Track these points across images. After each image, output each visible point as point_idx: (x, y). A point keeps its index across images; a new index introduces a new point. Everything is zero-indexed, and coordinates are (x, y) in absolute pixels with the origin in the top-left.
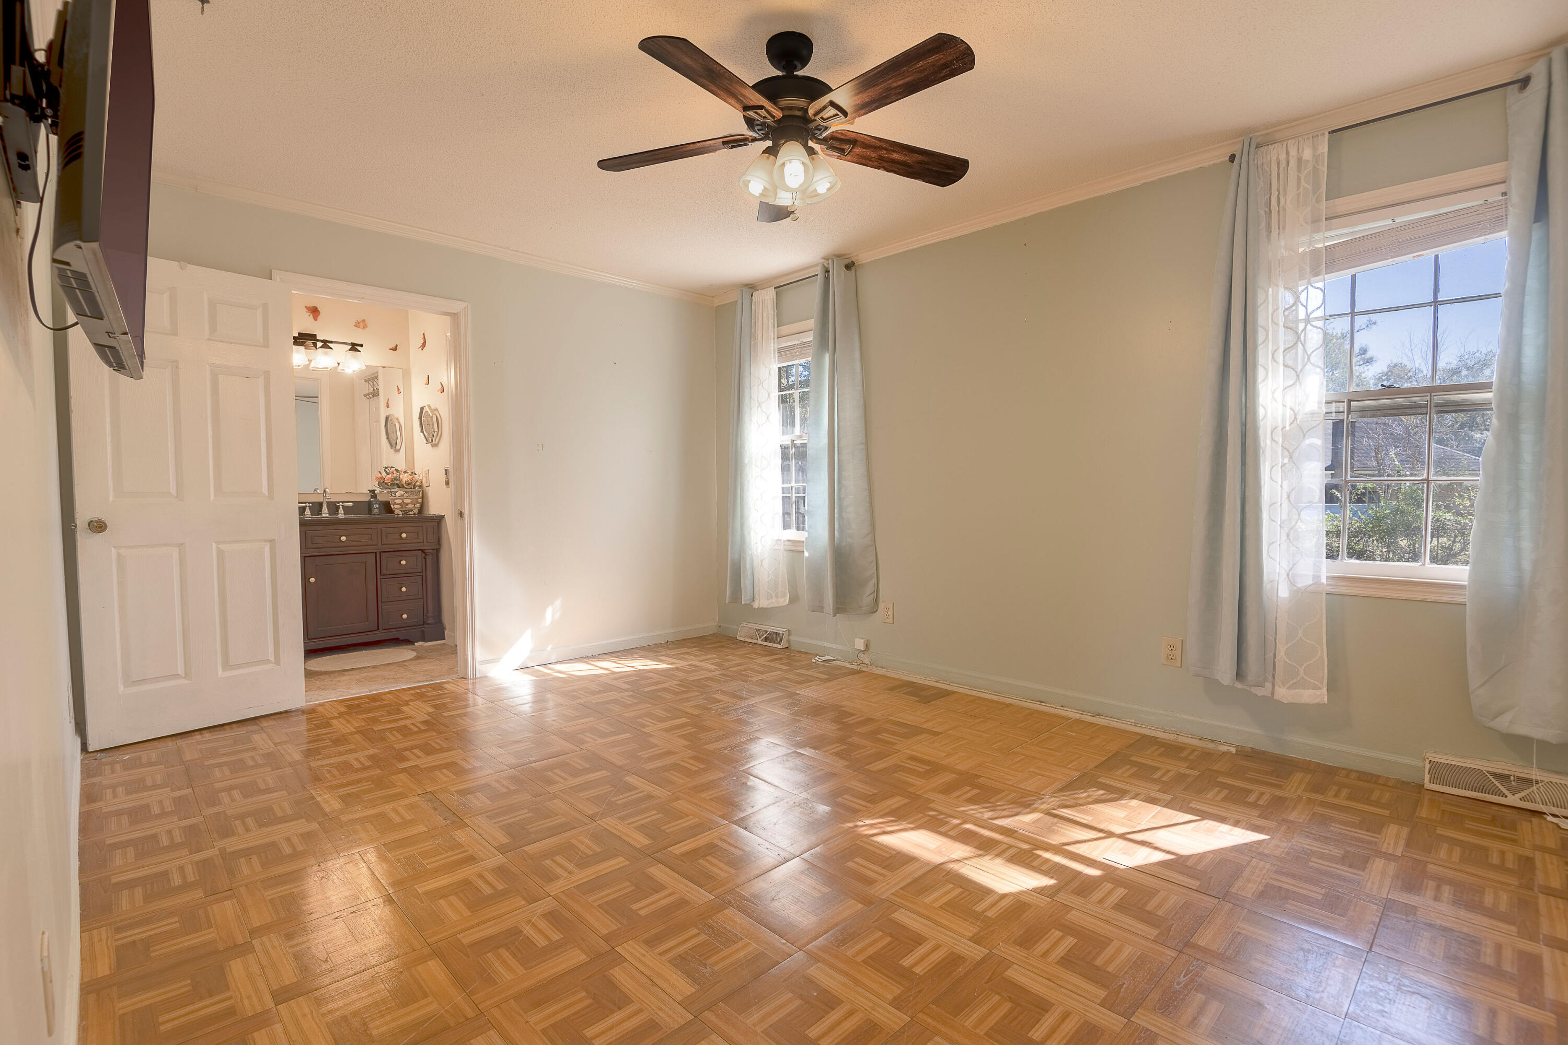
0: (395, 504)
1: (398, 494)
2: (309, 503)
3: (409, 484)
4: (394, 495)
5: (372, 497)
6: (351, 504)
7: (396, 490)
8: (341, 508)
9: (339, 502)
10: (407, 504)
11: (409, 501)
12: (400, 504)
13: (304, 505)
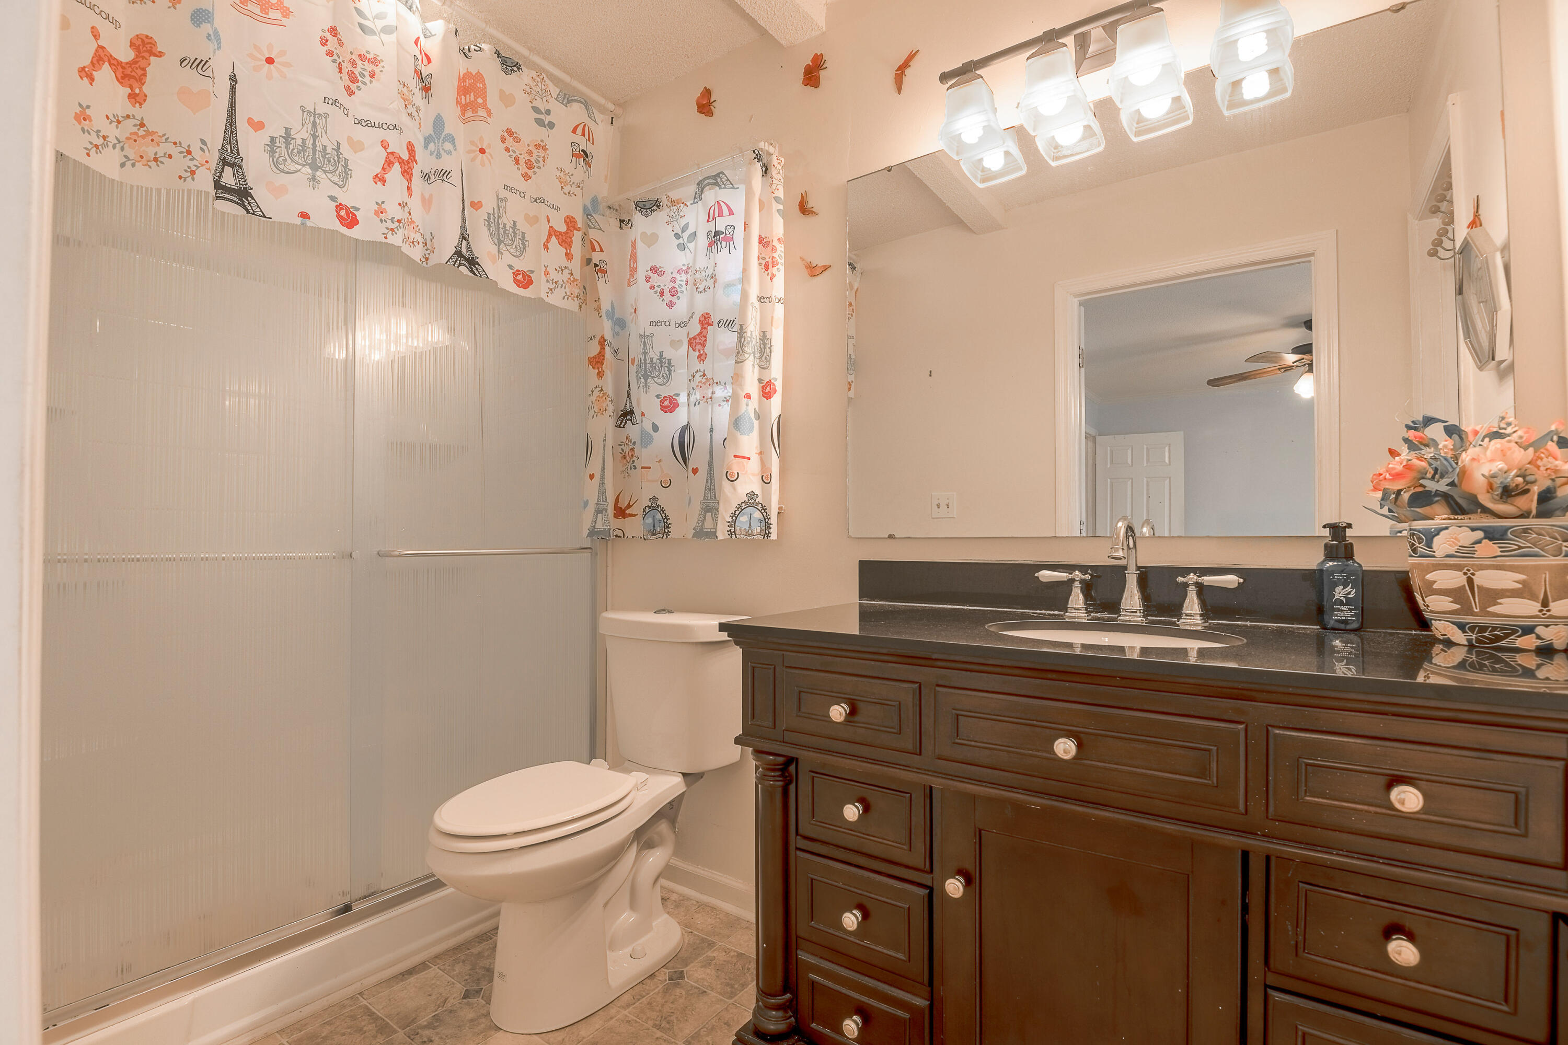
0: (1430, 589)
1: (1442, 545)
2: (1083, 569)
3: (1507, 493)
4: (1421, 548)
5: (1331, 552)
6: (1231, 580)
7: (1438, 522)
8: (1192, 595)
9: (1185, 571)
10: (1493, 596)
11: (1507, 580)
12: (1455, 594)
13: (1062, 576)
